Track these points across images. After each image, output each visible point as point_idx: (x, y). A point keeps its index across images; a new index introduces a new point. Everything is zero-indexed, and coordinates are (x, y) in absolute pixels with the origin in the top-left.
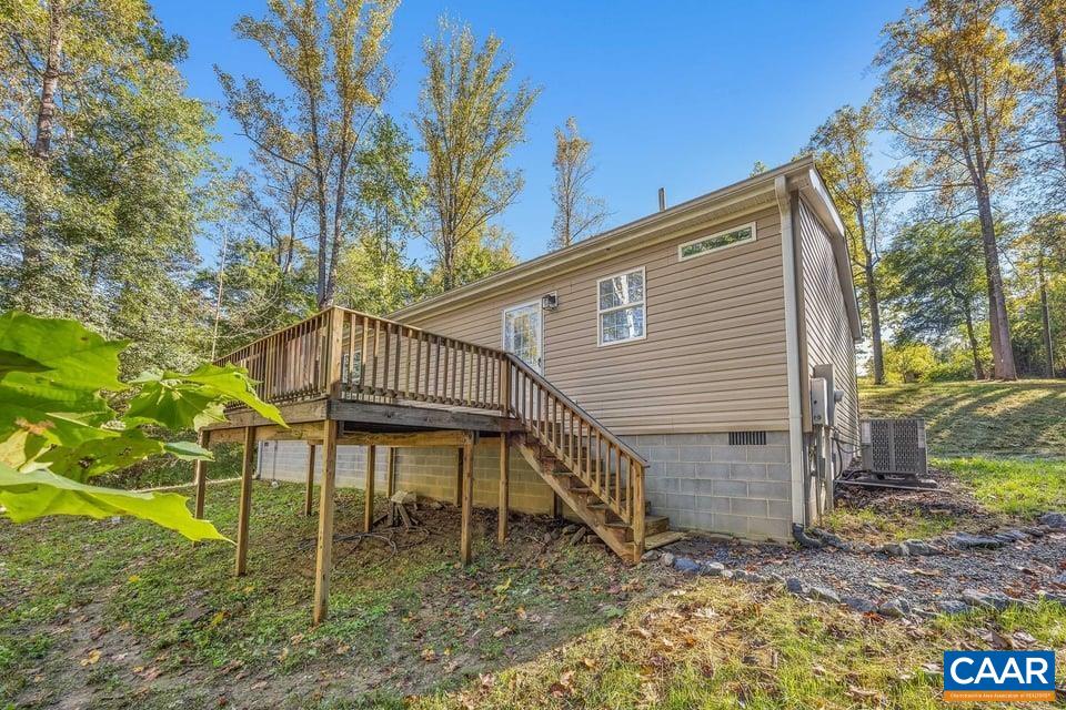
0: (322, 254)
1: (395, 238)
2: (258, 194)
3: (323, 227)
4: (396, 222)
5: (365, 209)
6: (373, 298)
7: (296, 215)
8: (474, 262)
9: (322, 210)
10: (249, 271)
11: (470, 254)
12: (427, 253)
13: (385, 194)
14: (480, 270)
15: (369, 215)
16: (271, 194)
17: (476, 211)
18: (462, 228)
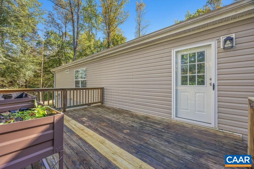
0: (74, 35)
1: (94, 31)
2: (55, 19)
3: (74, 27)
4: (94, 27)
5: (85, 24)
6: (88, 48)
7: (66, 25)
8: (116, 38)
9: (73, 22)
10: (52, 40)
11: (115, 35)
12: (103, 36)
13: (91, 19)
14: (118, 40)
15: (86, 25)
16: (59, 19)
17: (116, 23)
18: (112, 28)
